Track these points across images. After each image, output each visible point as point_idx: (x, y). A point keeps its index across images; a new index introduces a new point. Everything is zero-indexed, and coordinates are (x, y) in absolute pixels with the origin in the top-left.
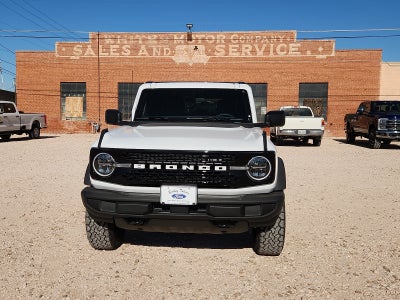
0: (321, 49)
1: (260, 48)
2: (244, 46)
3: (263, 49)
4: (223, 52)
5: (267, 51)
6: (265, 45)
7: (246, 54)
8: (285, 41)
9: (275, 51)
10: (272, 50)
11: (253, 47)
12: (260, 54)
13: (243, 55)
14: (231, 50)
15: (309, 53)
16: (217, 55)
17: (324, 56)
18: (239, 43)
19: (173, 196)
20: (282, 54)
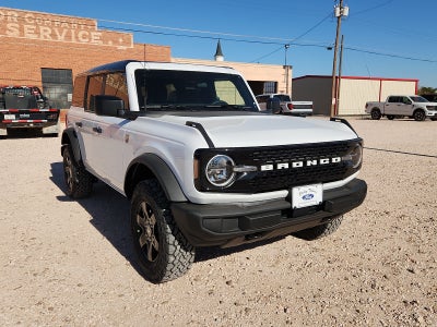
0: (121, 40)
1: (61, 33)
2: (42, 28)
3: (64, 34)
4: (17, 32)
5: (68, 37)
6: (65, 30)
7: (45, 37)
8: (86, 29)
9: (77, 38)
10: (73, 35)
11: (53, 31)
12: (61, 38)
13: (42, 38)
14: (26, 31)
15: (110, 42)
16: (10, 35)
17: (125, 48)
18: (36, 24)
19: (304, 198)
20: (84, 41)
